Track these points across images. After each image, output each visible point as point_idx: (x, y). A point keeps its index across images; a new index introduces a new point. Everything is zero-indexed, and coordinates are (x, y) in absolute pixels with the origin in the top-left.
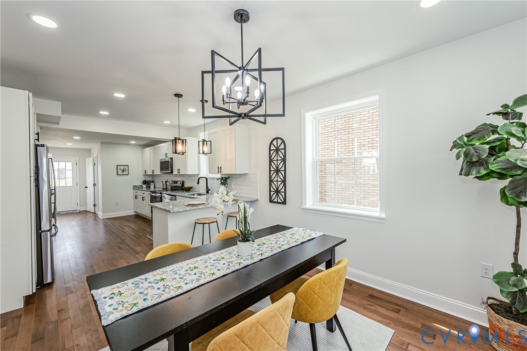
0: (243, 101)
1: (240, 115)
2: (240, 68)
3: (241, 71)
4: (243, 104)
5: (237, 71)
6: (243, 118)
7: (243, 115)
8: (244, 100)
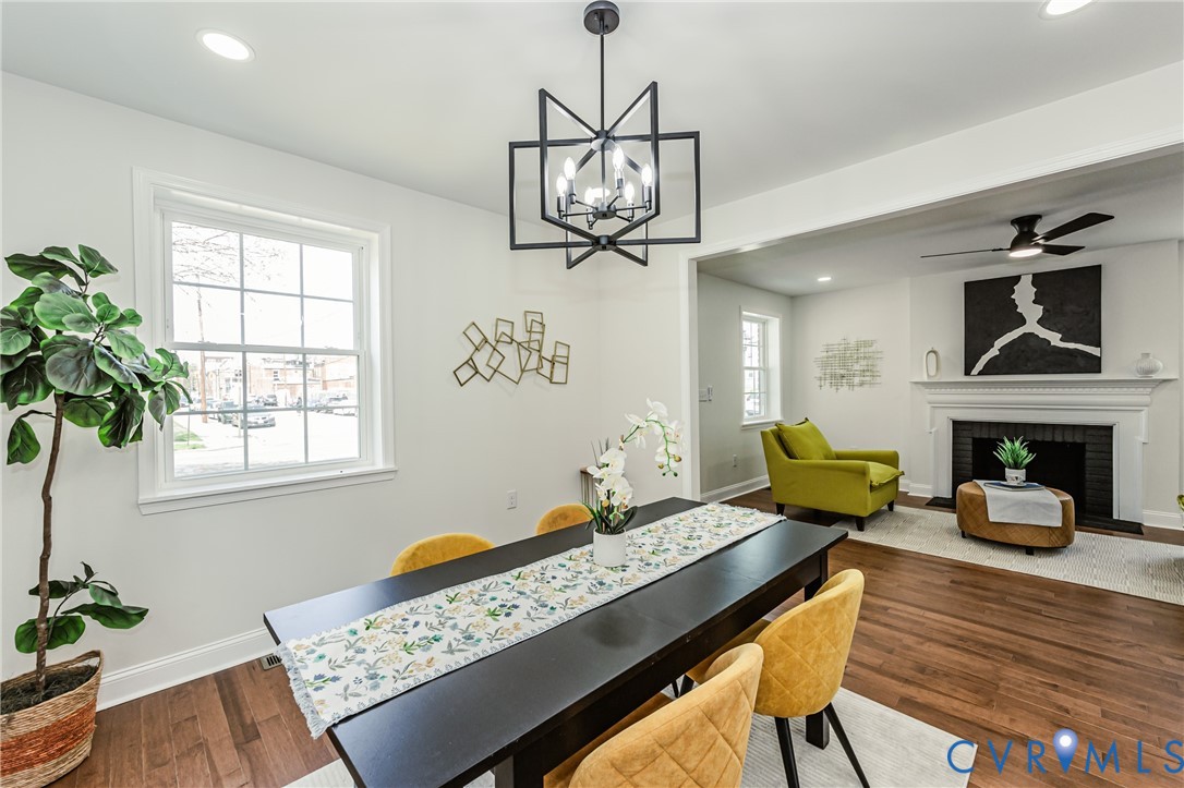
0: (606, 209)
1: (596, 243)
2: (598, 135)
3: (600, 141)
4: (604, 216)
5: (591, 140)
6: (604, 248)
7: (603, 241)
8: (609, 207)
